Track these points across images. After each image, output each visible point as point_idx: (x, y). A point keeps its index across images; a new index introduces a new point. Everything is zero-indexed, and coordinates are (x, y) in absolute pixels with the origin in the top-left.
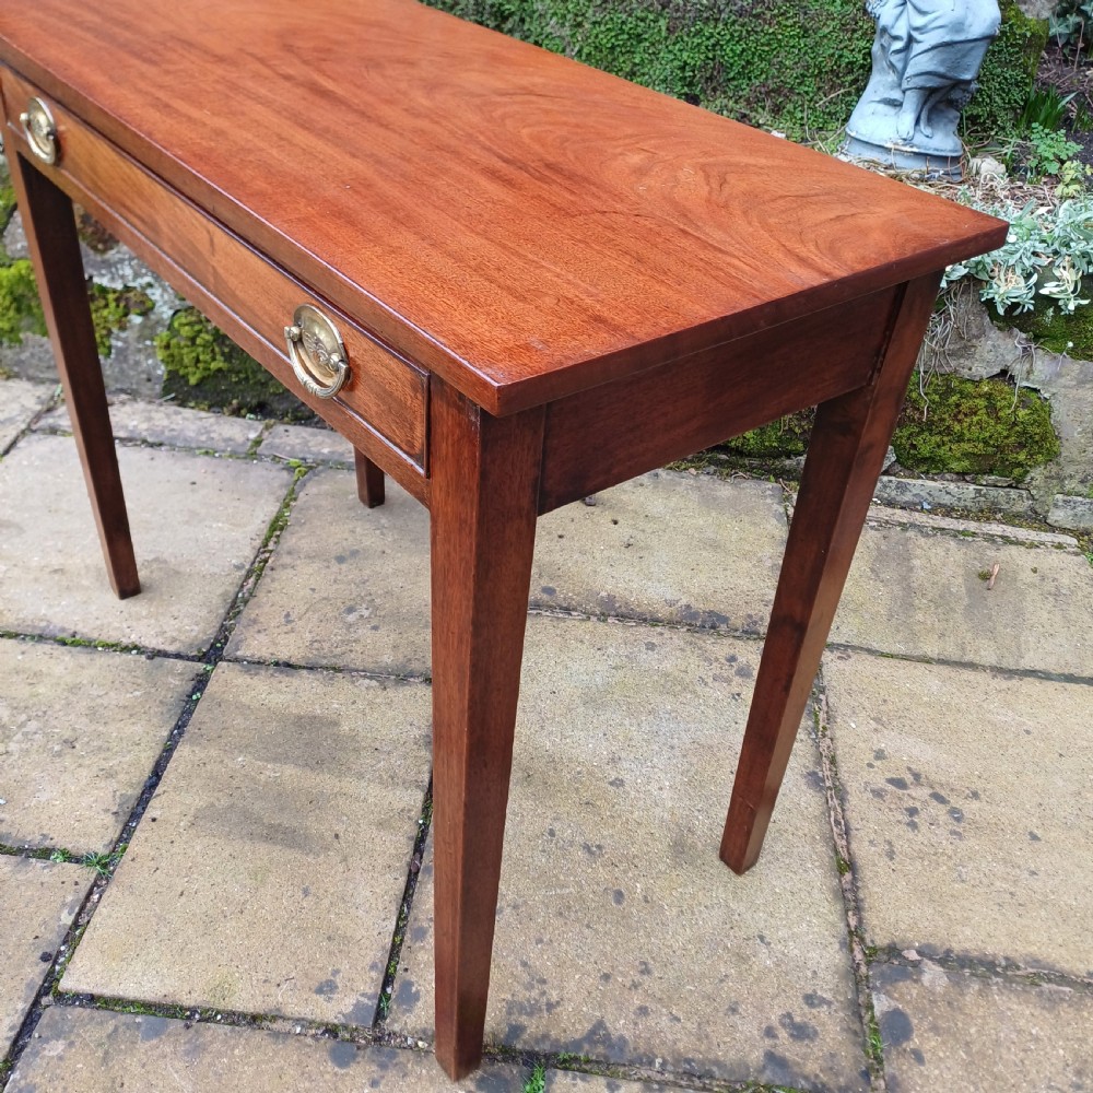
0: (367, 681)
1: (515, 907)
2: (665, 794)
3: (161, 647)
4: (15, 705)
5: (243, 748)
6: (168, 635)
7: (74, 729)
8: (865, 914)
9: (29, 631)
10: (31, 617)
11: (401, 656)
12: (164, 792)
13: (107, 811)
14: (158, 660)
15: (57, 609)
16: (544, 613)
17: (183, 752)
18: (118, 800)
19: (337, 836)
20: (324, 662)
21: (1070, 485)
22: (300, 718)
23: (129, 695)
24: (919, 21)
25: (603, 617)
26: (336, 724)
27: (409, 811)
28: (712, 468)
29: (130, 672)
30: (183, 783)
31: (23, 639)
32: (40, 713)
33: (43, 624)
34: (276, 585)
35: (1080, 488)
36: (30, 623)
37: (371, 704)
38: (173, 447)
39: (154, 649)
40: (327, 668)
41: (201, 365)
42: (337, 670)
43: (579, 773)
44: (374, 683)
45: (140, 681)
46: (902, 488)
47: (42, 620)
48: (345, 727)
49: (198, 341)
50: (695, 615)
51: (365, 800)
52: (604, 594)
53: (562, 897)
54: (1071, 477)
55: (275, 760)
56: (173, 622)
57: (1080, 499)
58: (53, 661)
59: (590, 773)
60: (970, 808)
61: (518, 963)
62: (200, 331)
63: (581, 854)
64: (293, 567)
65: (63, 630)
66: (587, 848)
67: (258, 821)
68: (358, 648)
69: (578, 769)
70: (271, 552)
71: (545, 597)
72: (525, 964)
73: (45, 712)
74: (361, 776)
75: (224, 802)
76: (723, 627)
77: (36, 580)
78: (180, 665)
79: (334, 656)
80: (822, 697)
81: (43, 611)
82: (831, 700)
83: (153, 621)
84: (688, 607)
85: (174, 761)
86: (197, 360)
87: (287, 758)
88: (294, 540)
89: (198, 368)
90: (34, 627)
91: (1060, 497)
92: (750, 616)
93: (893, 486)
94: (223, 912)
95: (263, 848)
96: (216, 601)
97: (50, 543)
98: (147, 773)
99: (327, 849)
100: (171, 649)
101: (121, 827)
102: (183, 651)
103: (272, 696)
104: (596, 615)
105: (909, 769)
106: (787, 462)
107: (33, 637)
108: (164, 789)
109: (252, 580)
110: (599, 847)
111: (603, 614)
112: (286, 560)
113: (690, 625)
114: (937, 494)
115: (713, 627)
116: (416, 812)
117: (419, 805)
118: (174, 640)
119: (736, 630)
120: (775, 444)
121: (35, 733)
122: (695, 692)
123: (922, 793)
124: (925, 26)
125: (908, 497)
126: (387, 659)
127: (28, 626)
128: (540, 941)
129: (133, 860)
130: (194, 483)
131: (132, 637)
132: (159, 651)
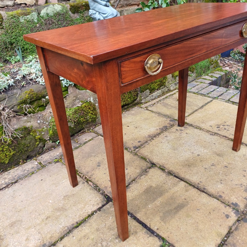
0: (142, 177)
1: (221, 180)
2: (205, 151)
3: (98, 207)
4: (93, 245)
5: (147, 204)
6: (95, 204)
7: (113, 235)
8: (244, 143)
9: (66, 232)
10: (61, 230)
11: (139, 169)
12: (150, 224)
13: (148, 237)
14: (102, 209)
15: (63, 223)
16: (145, 145)
17: (138, 216)
18: (146, 234)
19: (185, 199)
20: (130, 181)
21: (170, 82)
22: (144, 191)
23: (110, 219)
24: (105, 16)
25: (153, 139)
26: (151, 187)
27: (186, 185)
28: (125, 110)
29: (101, 216)
30: (149, 219)
31: (67, 235)
32: (101, 240)
33: (66, 228)
34: (96, 179)
35: (172, 82)
36: (63, 231)
37: (150, 179)
38: (21, 179)
39: (97, 209)
40: (132, 181)
41: (7, 156)
42: (134, 180)
43: (192, 159)
44: (144, 176)
45: (106, 216)
46: (152, 96)
47: (64, 228)
48: (154, 185)
49: (4, 150)
50: (162, 129)
51: (178, 191)
52: (147, 136)
53: (222, 174)
54: (170, 81)
55: (154, 201)
56: (92, 202)
57: (172, 84)
58: (82, 231)
59: (194, 157)
60: (227, 123)
61: (235, 186)
62: (4, 147)
63: (213, 167)
64: (93, 174)
65: (73, 225)
66: (212, 166)
67: (171, 210)
68: (130, 174)
69: (191, 158)
70: (83, 176)
71: (140, 143)
72: (236, 185)
73: (101, 239)
74: (170, 189)
75: (161, 214)
76: (168, 128)
77: (46, 224)
78: (107, 206)
79: (130, 179)
80: (193, 126)
81: (61, 226)
82: (195, 125)
83: (88, 205)
84: (160, 128)
85: (141, 218)
86: (6, 155)
87: (155, 199)
88: (84, 171)
89: (7, 157)
90: (66, 230)
91: (170, 85)
92: (168, 123)
93: (151, 96)
94: (196, 226)
95: (180, 212)
96: (91, 191)
97: (34, 216)
98: (141, 225)
99: (187, 202)
100: (100, 205)
101: (155, 237)
102: (103, 204)
103: (134, 193)
104: (151, 139)
105: (216, 125)
106: (136, 102)
107: (68, 233)
108: (149, 223)
109: (90, 183)
110: (213, 164)
111: (152, 139)
112: (89, 174)
113: (164, 130)
114: (157, 94)
115: (167, 128)
116: (187, 185)
117: (185, 183)
118: (98, 204)
119: (170, 126)
120: (133, 99)
121: (108, 244)
122: (182, 137)
123: (221, 126)
124: (107, 16)
125: (154, 97)
126: (138, 171)
127: (64, 232)
128: (232, 181)
129: (168, 237)
130: (42, 180)
131: (89, 211)
132: (99, 208)
